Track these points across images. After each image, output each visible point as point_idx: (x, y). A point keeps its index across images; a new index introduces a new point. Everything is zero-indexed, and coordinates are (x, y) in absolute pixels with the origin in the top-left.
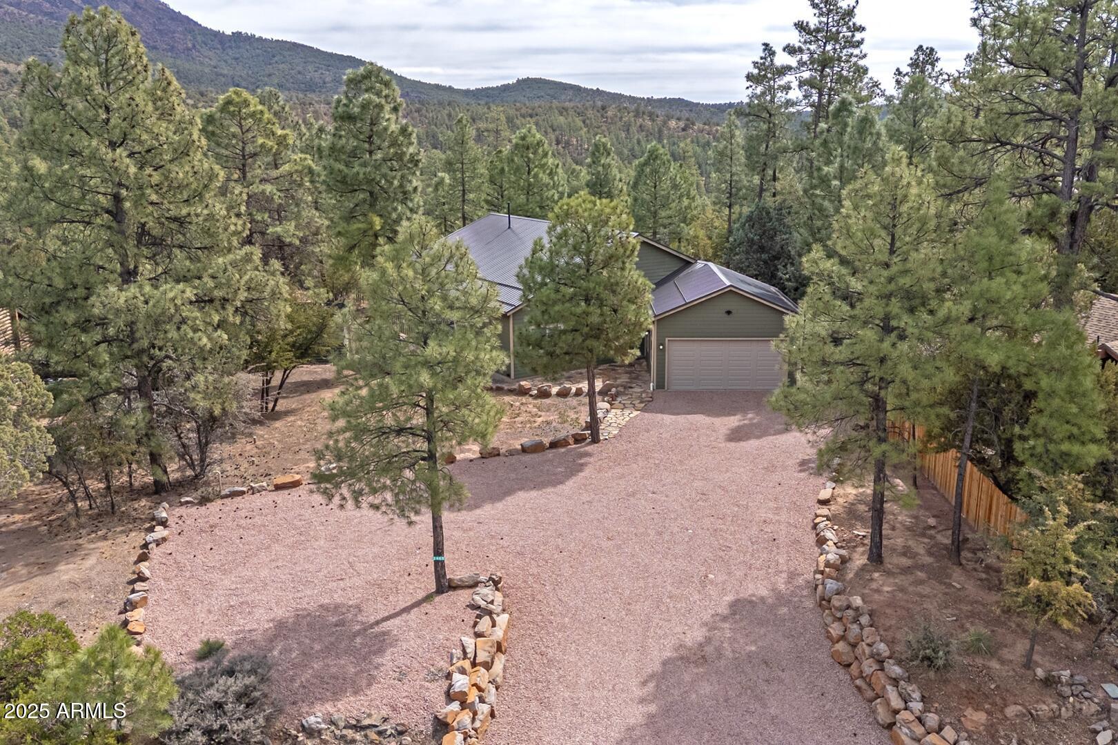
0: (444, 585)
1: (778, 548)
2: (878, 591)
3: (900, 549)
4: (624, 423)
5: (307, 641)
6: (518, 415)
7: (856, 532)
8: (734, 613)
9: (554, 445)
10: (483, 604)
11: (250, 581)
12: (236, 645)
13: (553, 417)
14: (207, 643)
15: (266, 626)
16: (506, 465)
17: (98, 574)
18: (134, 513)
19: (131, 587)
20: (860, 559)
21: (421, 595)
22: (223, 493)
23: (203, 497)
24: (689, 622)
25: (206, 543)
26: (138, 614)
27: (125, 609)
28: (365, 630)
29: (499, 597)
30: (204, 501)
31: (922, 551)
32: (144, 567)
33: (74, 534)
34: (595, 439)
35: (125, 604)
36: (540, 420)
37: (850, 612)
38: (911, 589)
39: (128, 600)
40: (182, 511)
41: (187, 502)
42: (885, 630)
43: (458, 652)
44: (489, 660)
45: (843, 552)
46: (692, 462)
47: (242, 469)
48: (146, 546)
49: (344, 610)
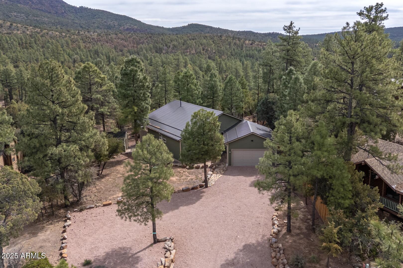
0: (156, 241)
1: (260, 226)
2: (287, 242)
3: (297, 227)
4: (216, 180)
5: (115, 259)
6: (182, 176)
7: (284, 221)
8: (244, 249)
9: (193, 189)
10: (167, 247)
11: (97, 239)
12: (94, 261)
13: (193, 177)
14: (86, 261)
15: (103, 255)
16: (177, 196)
17: (51, 237)
18: (59, 215)
19: (62, 241)
20: (284, 231)
21: (149, 244)
22: (87, 207)
23: (81, 209)
24: (230, 252)
25: (83, 226)
26: (64, 251)
27: (61, 249)
28: (132, 256)
29: (172, 244)
30: (81, 210)
31: (304, 228)
32: (65, 235)
33: (41, 222)
34: (207, 187)
35: (61, 247)
36: (189, 178)
37: (278, 249)
38: (298, 241)
39: (61, 246)
40: (74, 214)
41: (76, 211)
42: (287, 255)
43: (160, 263)
44: (169, 265)
45: (279, 229)
46: (237, 195)
47: (92, 197)
48: (64, 227)
49: (126, 249)
